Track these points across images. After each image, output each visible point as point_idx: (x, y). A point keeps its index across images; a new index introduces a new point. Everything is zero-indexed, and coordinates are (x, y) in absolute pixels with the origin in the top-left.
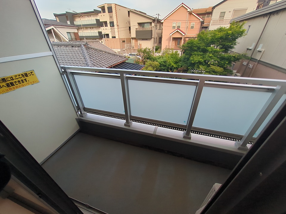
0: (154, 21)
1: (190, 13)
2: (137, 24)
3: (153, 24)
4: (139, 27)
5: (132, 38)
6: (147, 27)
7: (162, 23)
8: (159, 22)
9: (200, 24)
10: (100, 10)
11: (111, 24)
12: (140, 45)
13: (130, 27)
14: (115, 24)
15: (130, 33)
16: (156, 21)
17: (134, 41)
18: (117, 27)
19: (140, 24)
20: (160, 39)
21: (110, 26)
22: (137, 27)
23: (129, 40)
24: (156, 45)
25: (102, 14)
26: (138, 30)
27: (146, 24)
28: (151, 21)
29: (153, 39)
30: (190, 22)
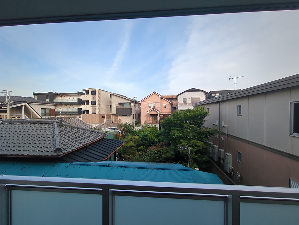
0: (133, 102)
1: (161, 98)
2: (118, 104)
3: (132, 104)
4: (120, 106)
5: (113, 114)
6: (127, 106)
7: (140, 103)
8: (137, 102)
9: (170, 105)
10: (84, 92)
11: (93, 103)
12: (120, 120)
13: (111, 106)
14: (97, 102)
15: (111, 110)
16: (135, 102)
17: (114, 116)
18: (98, 105)
19: (120, 104)
20: (139, 115)
21: (92, 104)
22: (118, 106)
23: (109, 116)
24: (135, 120)
25: (85, 95)
26: (118, 108)
27: (125, 104)
28: (131, 102)
29: (132, 115)
30: (162, 103)
